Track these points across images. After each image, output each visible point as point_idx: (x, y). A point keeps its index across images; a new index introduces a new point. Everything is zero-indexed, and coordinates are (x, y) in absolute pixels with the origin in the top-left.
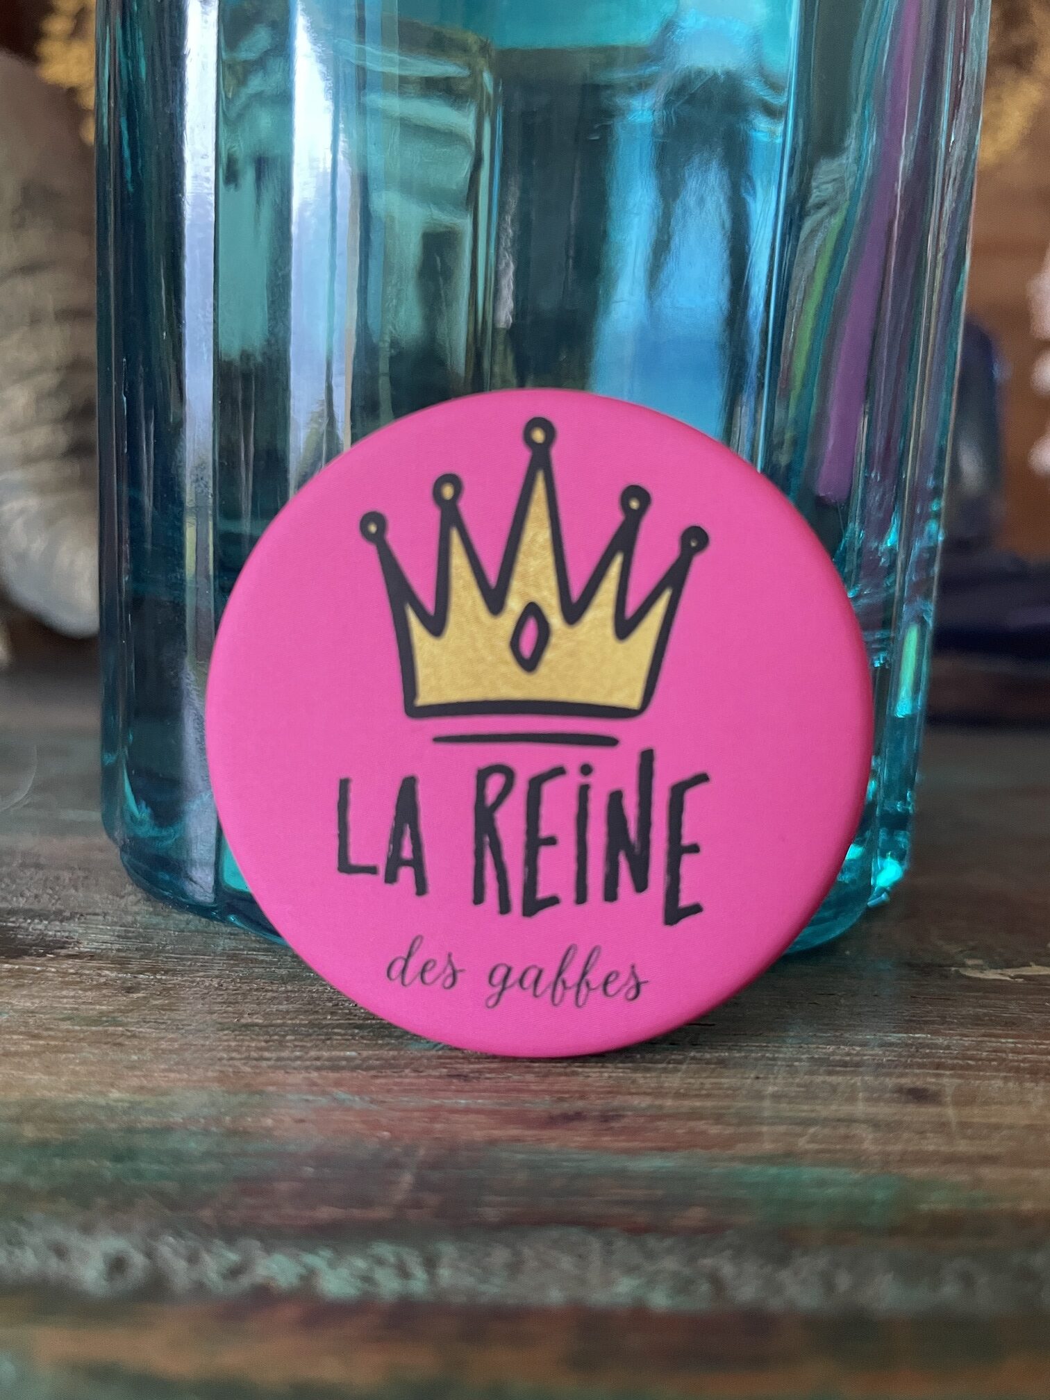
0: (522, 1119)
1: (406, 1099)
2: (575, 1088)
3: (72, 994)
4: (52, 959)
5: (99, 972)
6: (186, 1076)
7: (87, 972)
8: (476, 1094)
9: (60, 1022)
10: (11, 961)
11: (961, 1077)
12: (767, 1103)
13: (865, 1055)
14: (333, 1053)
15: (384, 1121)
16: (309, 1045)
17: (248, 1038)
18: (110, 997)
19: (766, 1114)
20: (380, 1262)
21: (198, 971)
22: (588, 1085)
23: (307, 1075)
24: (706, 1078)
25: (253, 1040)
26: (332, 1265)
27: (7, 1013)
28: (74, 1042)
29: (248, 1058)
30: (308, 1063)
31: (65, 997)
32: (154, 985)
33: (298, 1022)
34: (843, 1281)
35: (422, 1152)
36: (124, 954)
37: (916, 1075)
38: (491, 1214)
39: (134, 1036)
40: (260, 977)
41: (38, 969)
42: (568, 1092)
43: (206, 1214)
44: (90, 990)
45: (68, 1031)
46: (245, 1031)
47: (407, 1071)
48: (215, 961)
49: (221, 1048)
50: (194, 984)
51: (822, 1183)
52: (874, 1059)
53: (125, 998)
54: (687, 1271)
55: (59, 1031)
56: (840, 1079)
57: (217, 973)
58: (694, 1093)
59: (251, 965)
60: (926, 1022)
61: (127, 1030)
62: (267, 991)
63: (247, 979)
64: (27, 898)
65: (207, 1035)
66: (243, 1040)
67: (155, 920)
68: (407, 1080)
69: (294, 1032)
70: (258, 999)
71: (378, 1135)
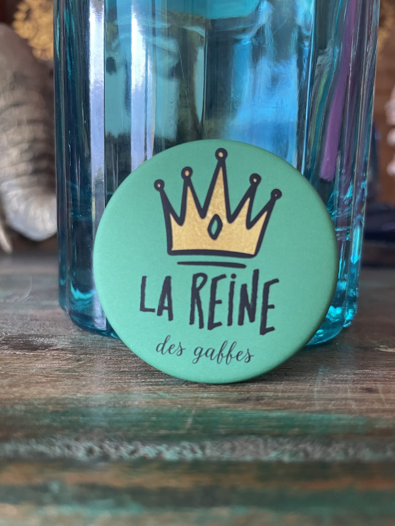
0: (227, 400)
1: (185, 394)
2: (245, 390)
3: (57, 362)
4: (48, 351)
5: (66, 355)
6: (104, 389)
7: (62, 355)
8: (210, 392)
9: (55, 372)
10: (33, 352)
11: (384, 384)
12: (315, 394)
13: (348, 377)
14: (156, 380)
15: (178, 402)
16: (146, 377)
17: (124, 376)
18: (71, 363)
19: (315, 397)
20: (184, 448)
21: (102, 354)
22: (250, 389)
23: (147, 387)
24: (292, 386)
25: (125, 376)
26: (167, 449)
27: (35, 369)
28: (61, 378)
29: (125, 382)
30: (147, 383)
31: (55, 363)
32: (86, 359)
33: (141, 370)
34: (351, 452)
35: (194, 412)
36: (74, 349)
37: (367, 384)
38: (223, 431)
39: (82, 376)
40: (125, 355)
41: (43, 354)
42: (242, 391)
43: (120, 433)
44: (64, 361)
45: (58, 375)
46: (123, 373)
47: (183, 385)
48: (107, 350)
49: (114, 379)
50: (101, 358)
51: (339, 419)
52: (351, 379)
53: (77, 363)
54: (295, 449)
55: (55, 374)
56: (340, 385)
57: (109, 354)
58: (288, 391)
59: (120, 351)
60: (368, 366)
61: (80, 374)
62: (128, 360)
63: (120, 356)
64: (35, 331)
65: (109, 375)
66: (122, 376)
67: (83, 337)
68: (184, 388)
69: (141, 373)
70: (125, 363)
71: (177, 406)
